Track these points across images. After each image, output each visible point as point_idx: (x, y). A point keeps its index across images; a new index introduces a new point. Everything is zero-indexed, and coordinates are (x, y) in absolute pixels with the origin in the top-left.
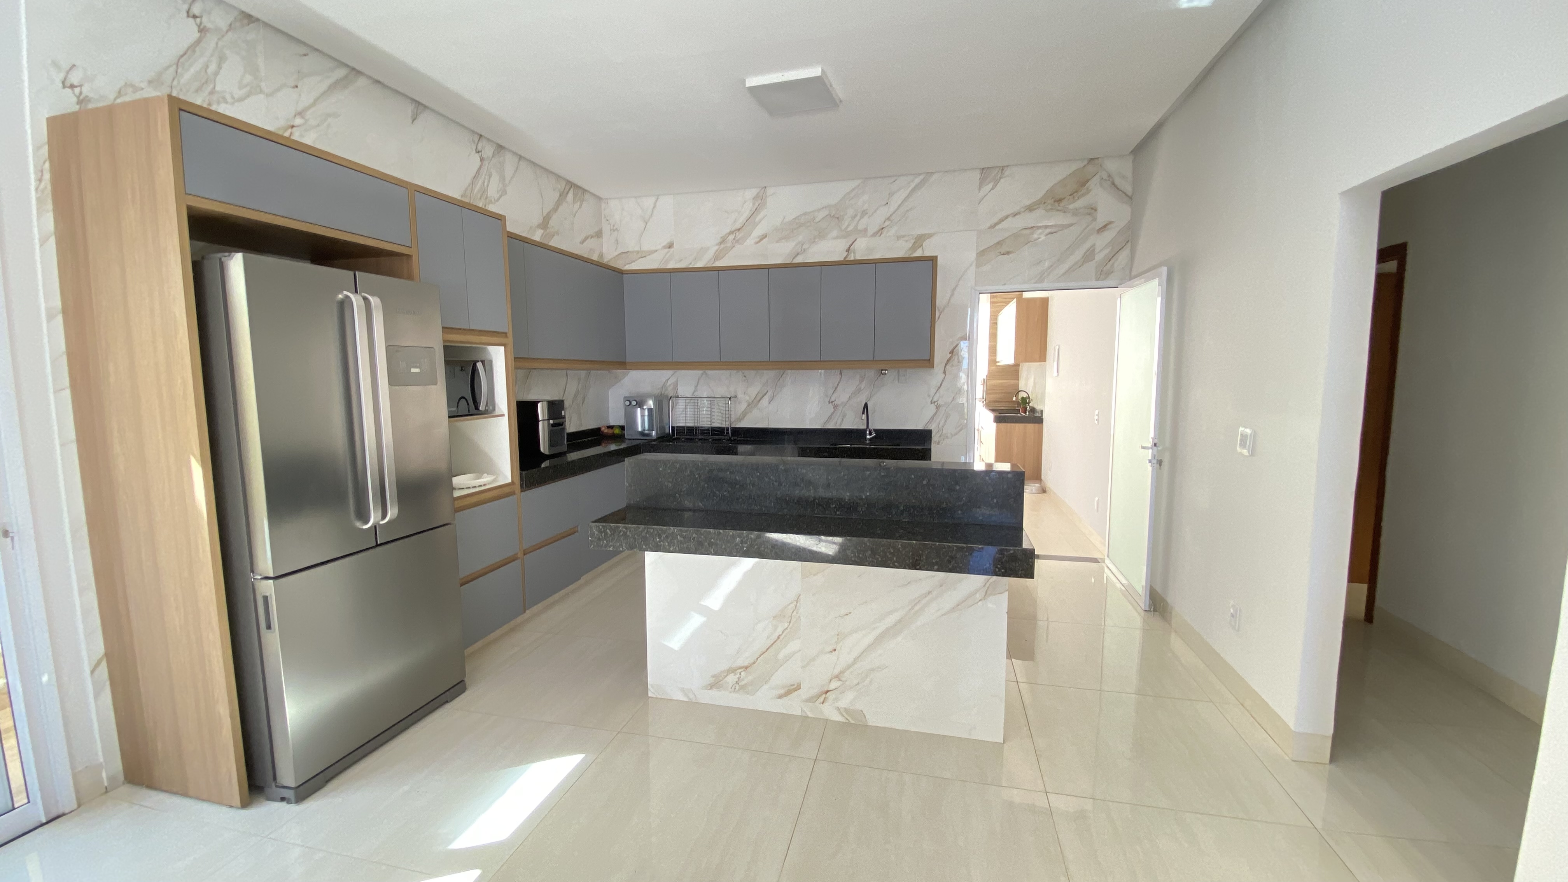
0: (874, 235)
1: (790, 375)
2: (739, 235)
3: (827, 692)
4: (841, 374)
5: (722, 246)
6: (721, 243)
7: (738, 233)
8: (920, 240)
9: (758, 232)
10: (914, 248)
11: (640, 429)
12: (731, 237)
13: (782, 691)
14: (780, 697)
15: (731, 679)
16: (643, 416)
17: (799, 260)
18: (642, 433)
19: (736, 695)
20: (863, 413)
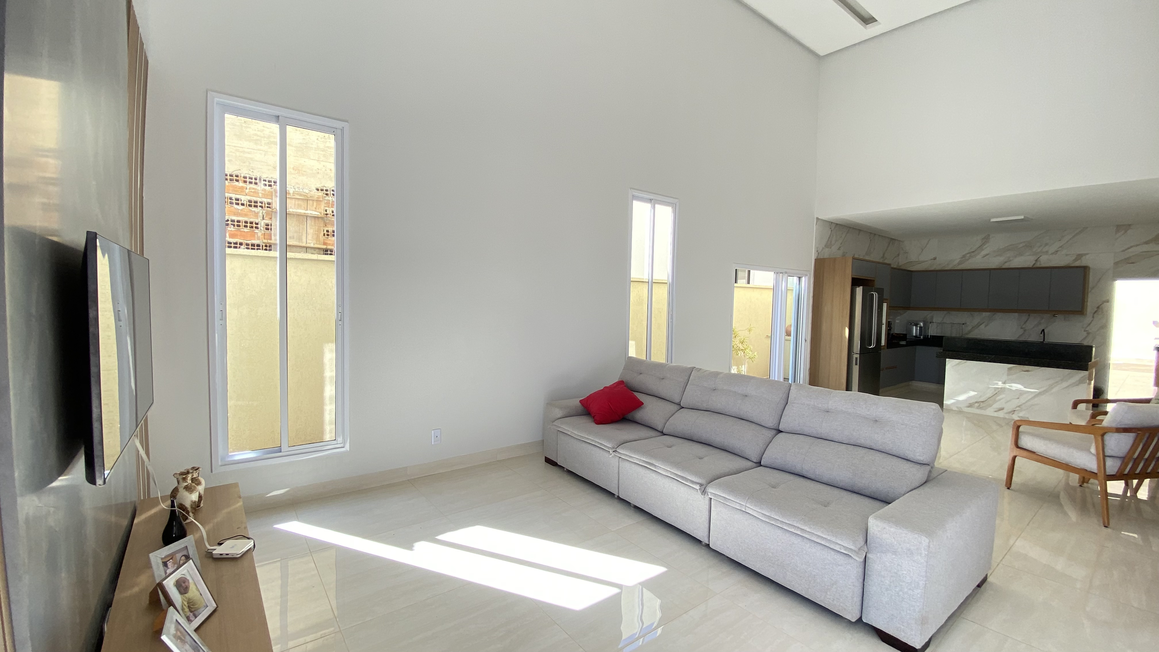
0: (1052, 254)
1: (1000, 315)
2: (973, 254)
3: (1014, 411)
4: (1029, 315)
5: (963, 259)
6: (962, 258)
7: (973, 253)
8: (1079, 256)
9: (984, 253)
10: (1076, 260)
11: (914, 335)
12: (968, 255)
13: (996, 410)
14: (996, 411)
15: (977, 405)
16: (916, 330)
17: (1006, 266)
18: (916, 336)
19: (977, 410)
20: (1041, 333)
